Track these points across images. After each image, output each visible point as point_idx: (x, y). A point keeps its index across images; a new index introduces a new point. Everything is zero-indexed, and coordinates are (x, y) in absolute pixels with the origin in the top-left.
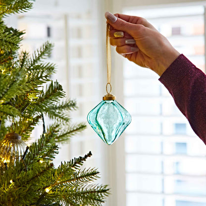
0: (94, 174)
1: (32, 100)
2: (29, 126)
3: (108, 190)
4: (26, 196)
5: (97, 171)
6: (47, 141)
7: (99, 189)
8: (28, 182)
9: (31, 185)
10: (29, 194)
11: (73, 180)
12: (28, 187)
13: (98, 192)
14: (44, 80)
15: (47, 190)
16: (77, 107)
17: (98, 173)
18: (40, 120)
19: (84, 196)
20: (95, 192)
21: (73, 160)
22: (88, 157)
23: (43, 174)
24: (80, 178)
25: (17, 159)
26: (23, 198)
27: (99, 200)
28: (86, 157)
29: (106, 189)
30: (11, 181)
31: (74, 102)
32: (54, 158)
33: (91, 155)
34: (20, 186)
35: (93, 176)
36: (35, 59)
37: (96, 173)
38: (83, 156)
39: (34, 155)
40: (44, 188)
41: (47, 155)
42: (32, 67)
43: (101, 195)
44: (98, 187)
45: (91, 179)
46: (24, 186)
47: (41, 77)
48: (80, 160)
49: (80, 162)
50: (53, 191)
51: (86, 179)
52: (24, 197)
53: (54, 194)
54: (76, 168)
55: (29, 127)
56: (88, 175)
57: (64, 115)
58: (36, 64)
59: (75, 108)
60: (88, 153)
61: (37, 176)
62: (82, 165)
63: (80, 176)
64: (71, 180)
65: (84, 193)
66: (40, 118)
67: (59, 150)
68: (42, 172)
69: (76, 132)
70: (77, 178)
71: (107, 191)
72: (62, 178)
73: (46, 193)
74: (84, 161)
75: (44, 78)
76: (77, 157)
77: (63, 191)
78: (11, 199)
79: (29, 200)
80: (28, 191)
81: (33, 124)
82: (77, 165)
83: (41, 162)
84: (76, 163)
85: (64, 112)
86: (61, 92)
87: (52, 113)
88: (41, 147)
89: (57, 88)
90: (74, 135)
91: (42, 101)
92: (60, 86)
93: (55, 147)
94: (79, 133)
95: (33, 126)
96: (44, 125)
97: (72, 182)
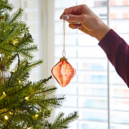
2: (10, 61)
4: (15, 101)
6: (24, 70)
10: (17, 100)
11: (41, 92)
14: (26, 31)
15: (27, 98)
17: (57, 88)
18: (17, 57)
20: (57, 99)
21: (40, 81)
22: (50, 79)
24: (46, 91)
25: (5, 80)
27: (59, 104)
28: (49, 79)
29: (64, 97)
30: (4, 93)
31: (36, 46)
32: (26, 80)
33: (52, 78)
34: (10, 96)
35: (54, 91)
36: (13, 19)
37: (56, 89)
38: (47, 78)
40: (24, 97)
44: (59, 96)
45: (52, 92)
46: (12, 96)
47: (24, 29)
48: (45, 81)
49: (45, 82)
50: (30, 99)
51: (50, 92)
52: (13, 102)
53: (30, 101)
54: (43, 86)
56: (51, 89)
57: (30, 54)
58: (14, 22)
59: (37, 50)
60: (50, 76)
62: (46, 84)
65: (50, 100)
66: (17, 55)
68: (25, 87)
70: (44, 92)
71: (65, 99)
72: (35, 91)
73: (26, 100)
74: (47, 82)
75: (25, 30)
76: (43, 79)
78: (6, 103)
79: (17, 104)
80: (16, 98)
81: (13, 59)
82: (43, 83)
83: (20, 82)
85: (30, 52)
86: (31, 39)
87: (23, 52)
88: (20, 73)
89: (29, 37)
90: (35, 67)
91: (19, 44)
92: (31, 36)
93: (27, 73)
94: (38, 66)
95: (12, 61)
96: (19, 60)
97: (41, 94)
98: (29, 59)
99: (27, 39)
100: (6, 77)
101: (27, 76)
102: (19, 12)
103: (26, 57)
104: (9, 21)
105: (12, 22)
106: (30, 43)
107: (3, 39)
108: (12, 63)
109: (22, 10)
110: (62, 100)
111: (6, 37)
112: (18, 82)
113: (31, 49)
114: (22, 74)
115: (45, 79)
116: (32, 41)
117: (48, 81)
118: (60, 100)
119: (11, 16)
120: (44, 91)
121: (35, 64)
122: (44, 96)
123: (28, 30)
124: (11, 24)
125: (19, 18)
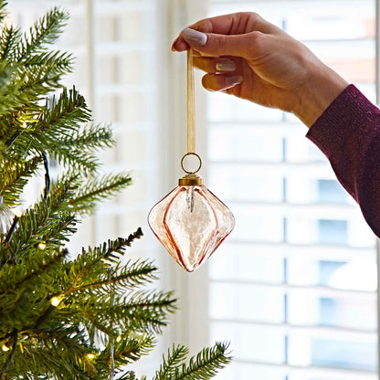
0: (146, 271)
1: (25, 126)
2: (18, 178)
3: (174, 301)
4: (13, 311)
5: (152, 266)
7: (156, 299)
8: (18, 285)
9: (25, 291)
10: (21, 307)
11: (105, 282)
12: (19, 294)
13: (155, 304)
15: (55, 301)
16: (112, 142)
17: (155, 269)
18: (41, 166)
19: (126, 313)
20: (149, 305)
21: (105, 244)
22: (136, 239)
23: (49, 270)
24: (118, 278)
26: (8, 316)
27: (156, 322)
28: (131, 238)
29: (171, 299)
31: (107, 131)
32: (68, 240)
33: (142, 234)
35: (144, 276)
36: (30, 42)
37: (150, 270)
38: (126, 237)
39: (28, 234)
40: (49, 298)
41: (52, 234)
42: (24, 60)
43: (161, 310)
44: (154, 296)
45: (140, 281)
46: (9, 293)
47: (46, 80)
48: (119, 245)
49: (119, 248)
50: (66, 303)
51: (130, 281)
52: (10, 313)
53: (68, 309)
54: (112, 261)
55: (18, 180)
56: (135, 273)
57: (87, 157)
58: (33, 54)
59: (109, 143)
60: (136, 231)
61: (36, 273)
62: (123, 254)
63: (119, 274)
64: (101, 283)
65: (128, 307)
66: (40, 161)
67: (78, 226)
68: (46, 266)
69: (111, 191)
70: (114, 280)
71: (173, 304)
72: (83, 279)
73: (52, 308)
74: (126, 247)
76: (114, 239)
77: (85, 304)
79: (20, 320)
80: (19, 301)
81: (26, 173)
82: (114, 253)
83: (42, 246)
84: (110, 250)
85: (86, 149)
87: (62, 152)
89: (75, 103)
90: (105, 197)
91: (43, 126)
93: (70, 219)
96: (47, 177)
97: (104, 286)
99: (69, 109)
101: (69, 229)
102: (50, 21)
106: (79, 123)
109: (61, 15)
110: (164, 309)
112: (36, 246)
115: (120, 239)
117: (129, 245)
118: (157, 309)
120: (113, 278)
121: (105, 189)
122: (112, 294)
123: (59, 82)
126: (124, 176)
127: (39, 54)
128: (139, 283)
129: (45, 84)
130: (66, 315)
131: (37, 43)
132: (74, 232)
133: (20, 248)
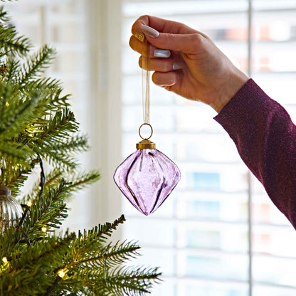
0: (132, 249)
1: (32, 135)
2: (20, 175)
3: (160, 274)
4: (32, 282)
5: (137, 245)
6: (55, 199)
7: (145, 272)
8: (35, 261)
10: (38, 279)
11: (99, 258)
13: (144, 277)
14: (61, 104)
15: (62, 274)
16: (88, 147)
17: (139, 248)
18: (37, 166)
20: (139, 277)
21: (96, 227)
22: (120, 224)
23: (59, 250)
24: (110, 255)
25: (7, 225)
26: (27, 286)
27: (143, 290)
28: (116, 223)
29: (158, 272)
30: (5, 260)
31: (83, 139)
32: (61, 224)
33: (125, 220)
34: (20, 268)
35: (130, 253)
36: (28, 72)
37: (135, 249)
38: (112, 222)
39: (35, 220)
40: (56, 271)
41: (49, 220)
46: (27, 268)
47: (57, 99)
48: (107, 228)
49: (107, 230)
50: (69, 275)
51: (119, 257)
52: (29, 285)
53: (71, 280)
54: (102, 241)
55: (20, 177)
56: (124, 251)
57: (70, 158)
59: (85, 148)
60: (120, 217)
61: (48, 252)
62: (110, 235)
63: (110, 251)
64: (95, 259)
65: (121, 279)
66: (37, 162)
67: (68, 212)
69: (85, 184)
70: (106, 256)
71: (159, 277)
73: (59, 278)
74: (112, 230)
75: (61, 101)
76: (103, 223)
78: (10, 287)
79: (37, 290)
80: (36, 275)
81: (28, 171)
82: (103, 235)
83: (44, 229)
84: (101, 232)
85: (69, 153)
86: (72, 123)
87: (52, 154)
88: (45, 207)
89: (67, 118)
90: (80, 189)
91: (43, 136)
92: (71, 114)
93: (63, 207)
94: (88, 186)
95: (26, 175)
96: (42, 173)
97: (98, 261)
98: (68, 170)
99: (62, 122)
100: (10, 218)
101: (62, 215)
102: (42, 55)
103: (60, 164)
104: (18, 78)
105: (27, 79)
106: (69, 133)
107: (4, 126)
108: (25, 182)
109: (50, 51)
110: (152, 280)
111: (12, 122)
112: (40, 229)
113: (73, 145)
114: (51, 211)
115: (108, 224)
116: (74, 128)
117: (115, 229)
118: (146, 280)
119: (22, 66)
120: (105, 255)
121: (81, 182)
122: (106, 267)
124: (24, 85)
125: (42, 69)
126: (95, 173)
127: (35, 80)
128: (126, 258)
129: (55, 103)
130: (68, 284)
131: (32, 72)
132: (65, 217)
133: (29, 230)
